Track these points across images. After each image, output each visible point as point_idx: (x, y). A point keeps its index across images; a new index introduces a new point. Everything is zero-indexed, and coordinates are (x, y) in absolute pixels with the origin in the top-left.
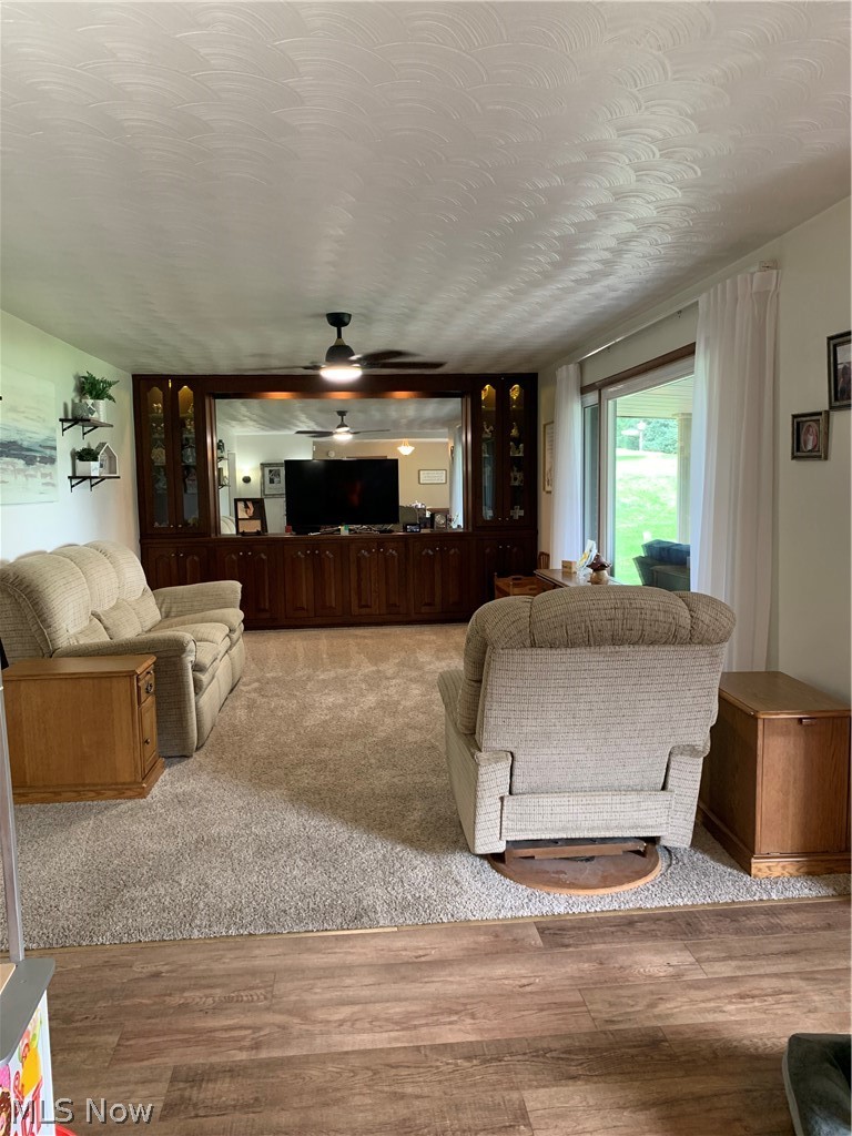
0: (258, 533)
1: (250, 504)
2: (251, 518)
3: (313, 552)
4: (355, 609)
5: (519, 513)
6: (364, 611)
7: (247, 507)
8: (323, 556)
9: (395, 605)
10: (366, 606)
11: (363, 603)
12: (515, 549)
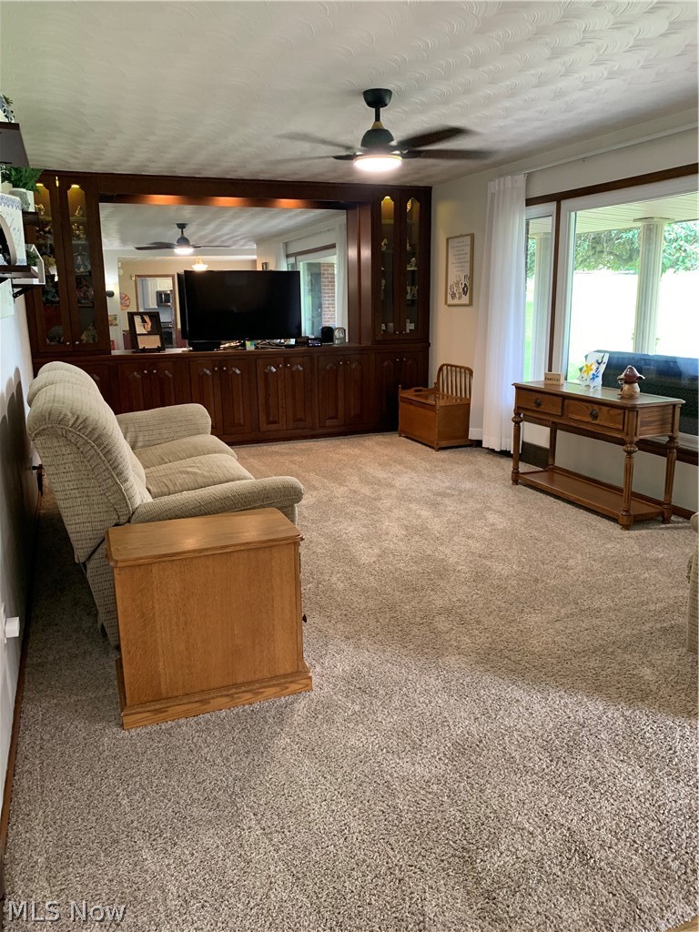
0: (159, 349)
1: (147, 319)
2: (149, 334)
3: (221, 369)
4: (264, 427)
5: (410, 326)
6: (273, 427)
7: (144, 321)
8: (230, 373)
9: (301, 420)
10: (275, 422)
11: (271, 419)
12: (410, 362)
